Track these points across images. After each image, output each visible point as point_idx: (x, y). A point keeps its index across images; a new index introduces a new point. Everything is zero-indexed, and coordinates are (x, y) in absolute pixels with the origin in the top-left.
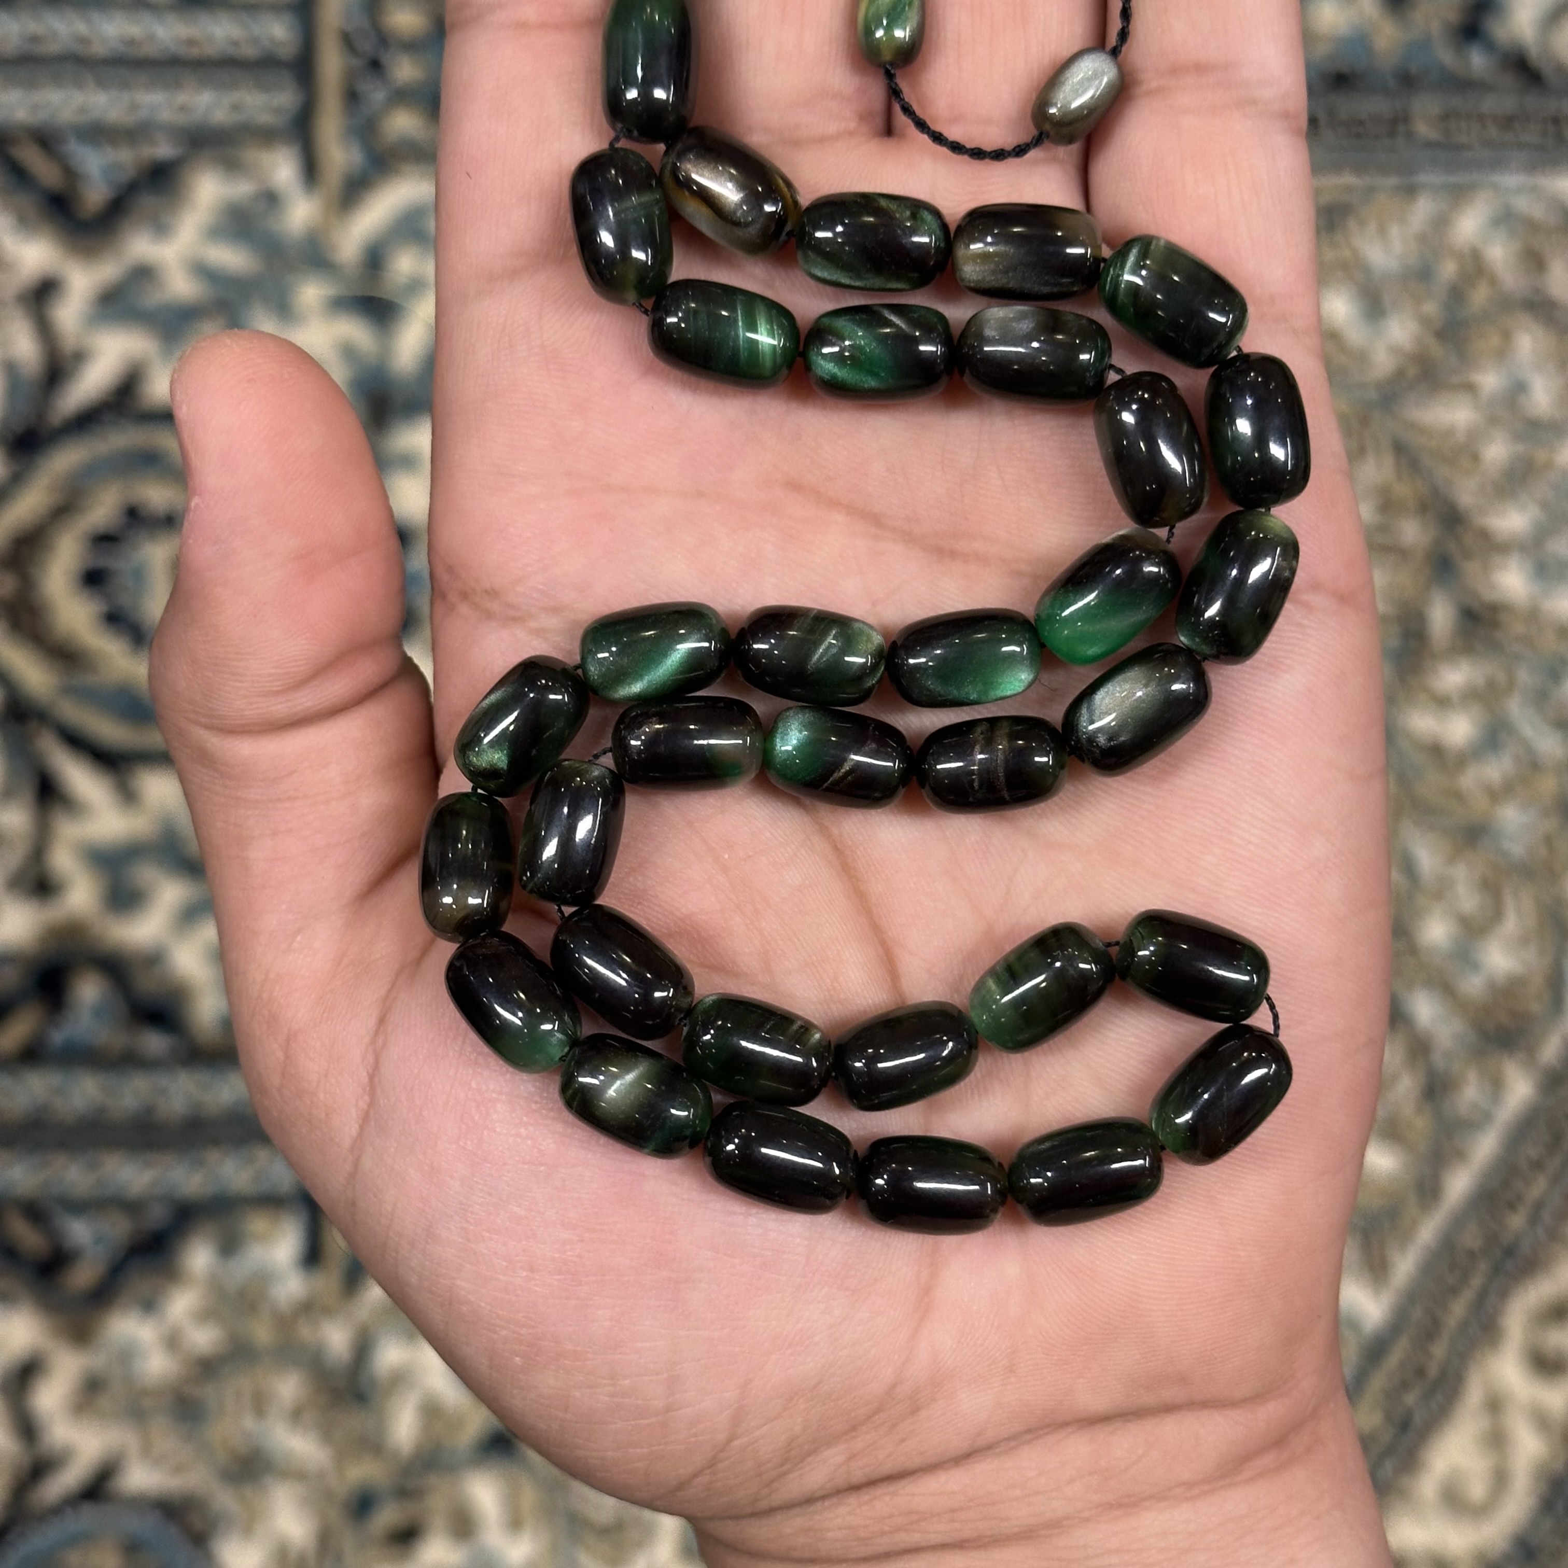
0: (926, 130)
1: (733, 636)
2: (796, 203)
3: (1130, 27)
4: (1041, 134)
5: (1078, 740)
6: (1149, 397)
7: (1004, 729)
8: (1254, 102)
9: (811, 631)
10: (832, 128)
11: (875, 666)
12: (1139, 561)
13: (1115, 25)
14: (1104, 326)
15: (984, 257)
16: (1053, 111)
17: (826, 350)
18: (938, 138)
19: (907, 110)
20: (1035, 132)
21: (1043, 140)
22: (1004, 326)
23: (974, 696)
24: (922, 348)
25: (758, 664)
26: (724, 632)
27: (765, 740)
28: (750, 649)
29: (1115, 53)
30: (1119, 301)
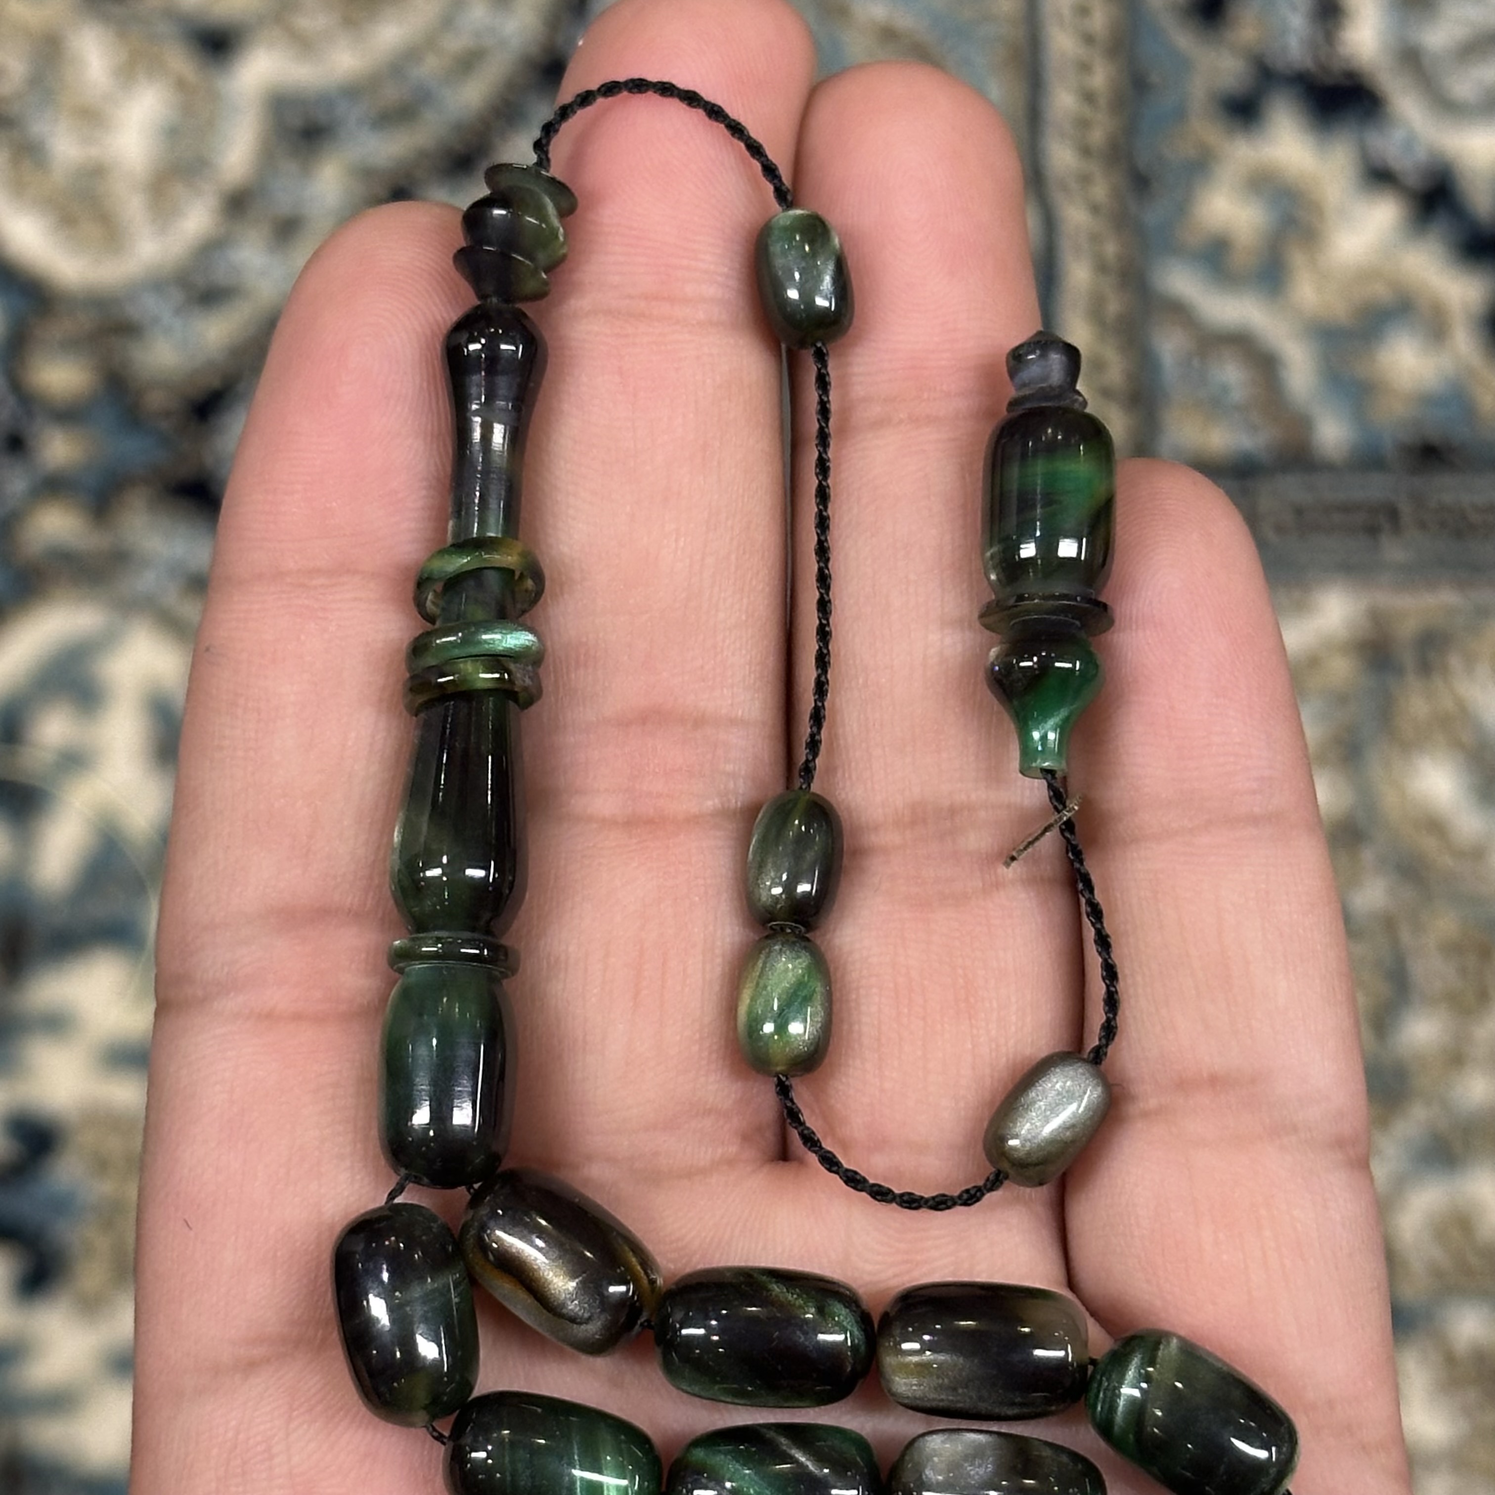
0: (835, 1168)
2: (653, 1283)
3: (1118, 1018)
4: (998, 1174)
10: (705, 1156)
13: (1097, 1016)
16: (1013, 1143)
17: (697, 1492)
18: (854, 1180)
19: (811, 1141)
22: (954, 1463)
24: (835, 1492)
29: (1097, 1057)
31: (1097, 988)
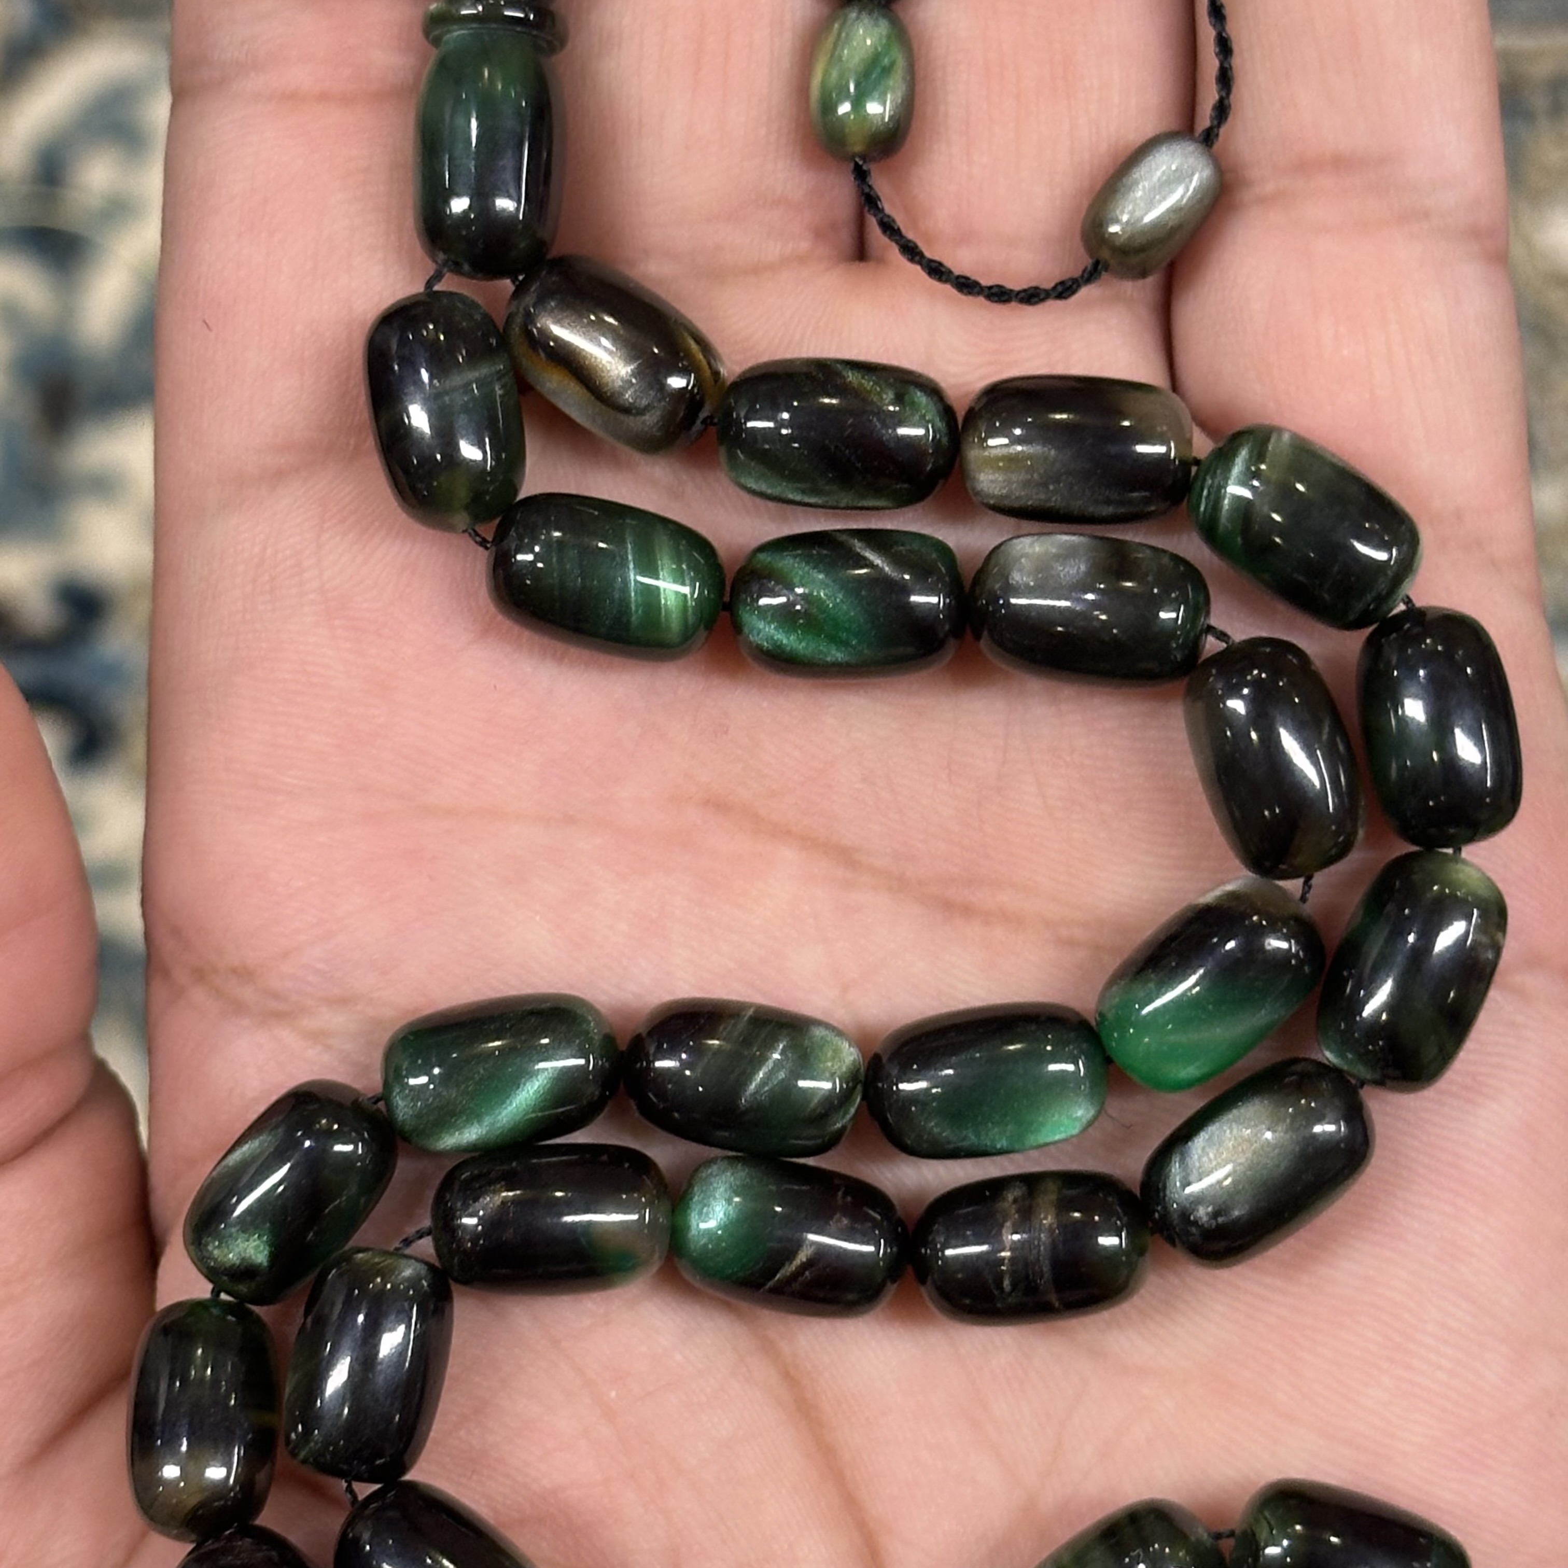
0: (917, 258)
1: (623, 1046)
2: (716, 374)
3: (1232, 97)
4: (1096, 264)
5: (1166, 1214)
6: (1267, 676)
7: (1050, 1194)
8: (1426, 215)
9: (747, 1041)
10: (773, 250)
11: (844, 1097)
12: (1259, 932)
13: (1209, 95)
14: (1197, 566)
15: (1012, 461)
16: (1114, 229)
17: (764, 601)
18: (937, 271)
19: (889, 228)
20: (1088, 262)
21: (1100, 274)
22: (1043, 568)
23: (1002, 1143)
24: (914, 599)
25: (662, 1094)
26: (609, 1040)
27: (673, 1211)
28: (650, 1068)
29: (1208, 139)
30: (1221, 529)
31: (1210, 63)
